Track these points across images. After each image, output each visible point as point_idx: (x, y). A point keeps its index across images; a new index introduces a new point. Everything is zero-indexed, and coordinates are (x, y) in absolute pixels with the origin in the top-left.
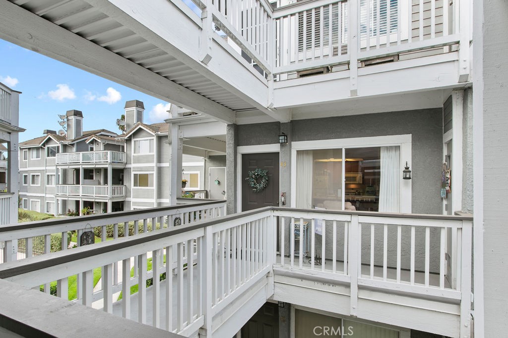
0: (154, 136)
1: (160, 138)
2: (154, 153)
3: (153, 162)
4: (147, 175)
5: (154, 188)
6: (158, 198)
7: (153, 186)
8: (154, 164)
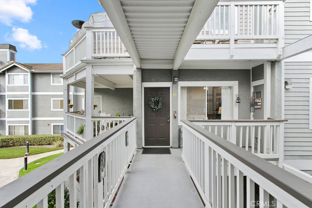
0: (28, 72)
1: (33, 75)
2: (29, 84)
3: (28, 91)
4: (22, 100)
5: (29, 109)
6: (32, 117)
7: (28, 109)
8: (29, 93)
